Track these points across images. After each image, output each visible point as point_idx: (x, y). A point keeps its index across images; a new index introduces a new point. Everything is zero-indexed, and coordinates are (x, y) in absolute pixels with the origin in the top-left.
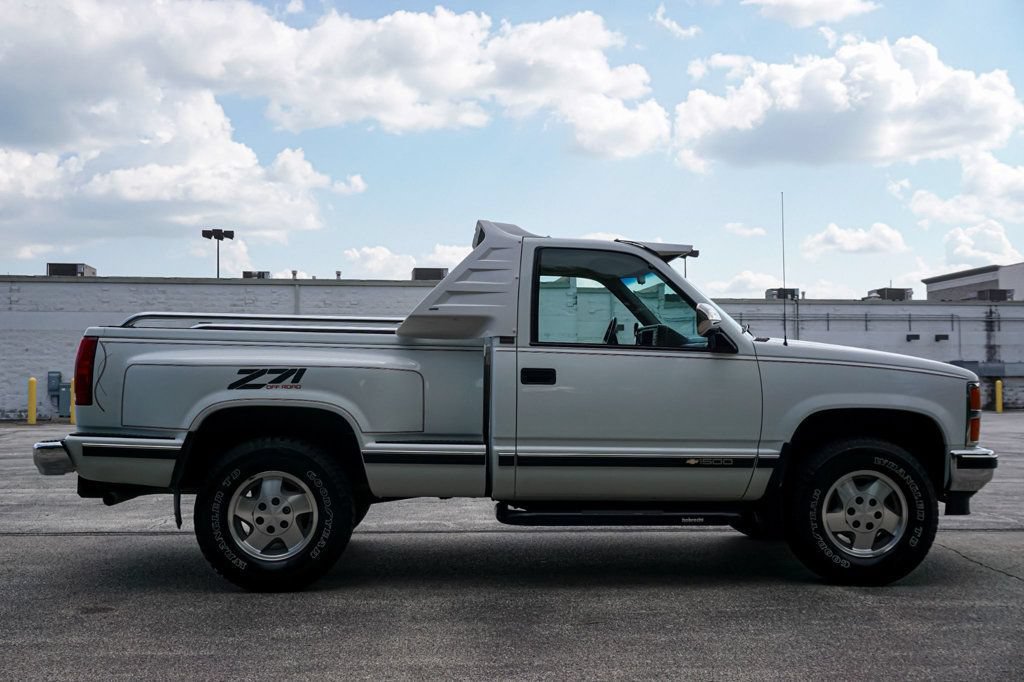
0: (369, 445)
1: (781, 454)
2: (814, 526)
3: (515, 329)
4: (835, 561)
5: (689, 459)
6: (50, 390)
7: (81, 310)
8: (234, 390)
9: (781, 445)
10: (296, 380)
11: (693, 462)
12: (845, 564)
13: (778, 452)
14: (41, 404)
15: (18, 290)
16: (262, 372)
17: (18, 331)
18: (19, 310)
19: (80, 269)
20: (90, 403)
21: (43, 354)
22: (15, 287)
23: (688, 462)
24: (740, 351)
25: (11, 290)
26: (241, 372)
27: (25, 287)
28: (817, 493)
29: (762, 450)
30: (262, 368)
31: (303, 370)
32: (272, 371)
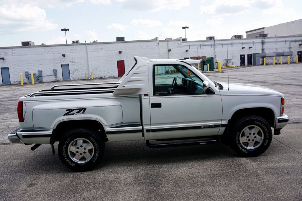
0: (107, 129)
1: (228, 123)
2: (237, 142)
3: (148, 92)
4: (243, 151)
5: (202, 126)
6: (26, 76)
7: (31, 55)
8: (65, 116)
9: (228, 120)
10: (84, 112)
11: (202, 127)
12: (246, 151)
13: (227, 122)
14: (24, 79)
15: (14, 50)
16: (74, 110)
17: (16, 61)
18: (15, 56)
19: (30, 43)
20: (23, 121)
21: (23, 66)
22: (13, 49)
23: (201, 127)
24: (215, 94)
25: (12, 50)
26: (67, 110)
27: (16, 49)
28: (238, 133)
29: (222, 122)
30: (73, 109)
31: (85, 109)
32: (76, 109)
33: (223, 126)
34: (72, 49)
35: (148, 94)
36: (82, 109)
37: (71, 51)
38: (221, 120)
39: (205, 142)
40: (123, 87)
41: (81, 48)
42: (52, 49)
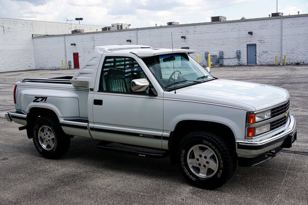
0: (62, 120)
1: (170, 135)
2: (183, 163)
3: (94, 86)
4: (190, 177)
5: (140, 134)
6: (205, 57)
7: (214, 32)
8: (34, 102)
9: (170, 132)
10: (45, 100)
11: (141, 135)
12: (194, 179)
14: (203, 61)
15: (196, 28)
16: (39, 98)
17: (197, 40)
18: (197, 34)
19: (220, 18)
20: (16, 103)
21: (203, 46)
22: (195, 27)
23: (140, 135)
24: (158, 96)
25: (194, 28)
26: (35, 97)
27: (198, 27)
28: (183, 152)
29: (164, 133)
30: (39, 96)
31: (47, 97)
32: (41, 97)
33: (165, 138)
34: (262, 24)
35: (93, 89)
36: (45, 97)
37: (260, 27)
38: (163, 131)
39: (145, 154)
40: (75, 79)
41: (274, 23)
42: (238, 25)
